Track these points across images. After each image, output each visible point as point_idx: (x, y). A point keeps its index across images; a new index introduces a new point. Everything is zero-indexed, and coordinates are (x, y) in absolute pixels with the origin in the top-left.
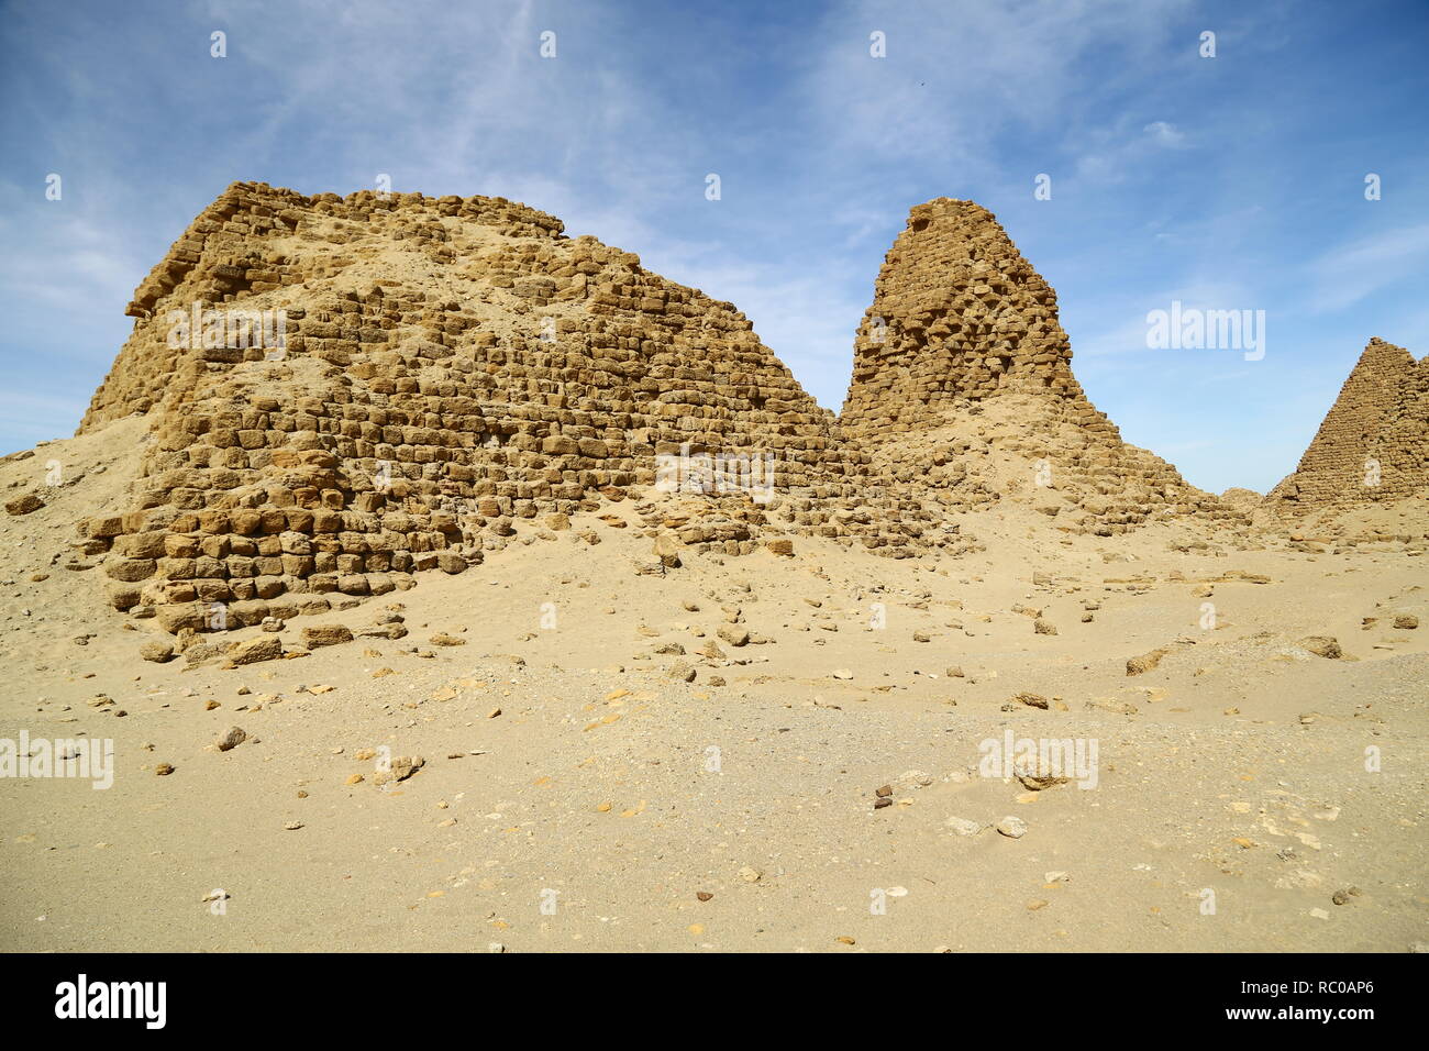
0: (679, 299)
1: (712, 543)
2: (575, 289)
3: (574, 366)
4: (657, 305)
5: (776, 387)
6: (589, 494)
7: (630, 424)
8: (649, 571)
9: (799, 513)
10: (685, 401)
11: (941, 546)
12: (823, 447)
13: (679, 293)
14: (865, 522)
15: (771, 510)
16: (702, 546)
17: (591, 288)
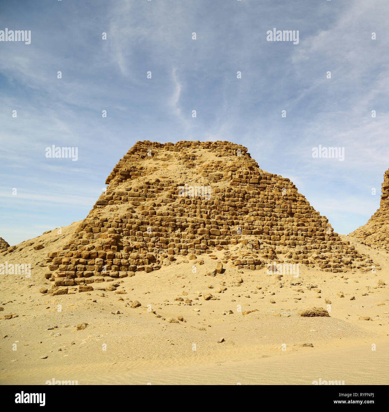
0: (266, 178)
1: (244, 266)
2: (228, 176)
3: (215, 204)
4: (256, 181)
5: (299, 209)
6: (211, 248)
7: (233, 224)
8: (210, 275)
9: (294, 255)
10: (258, 215)
11: (358, 268)
12: (315, 230)
13: (266, 176)
14: (324, 258)
15: (284, 254)
16: (240, 267)
17: (233, 176)
